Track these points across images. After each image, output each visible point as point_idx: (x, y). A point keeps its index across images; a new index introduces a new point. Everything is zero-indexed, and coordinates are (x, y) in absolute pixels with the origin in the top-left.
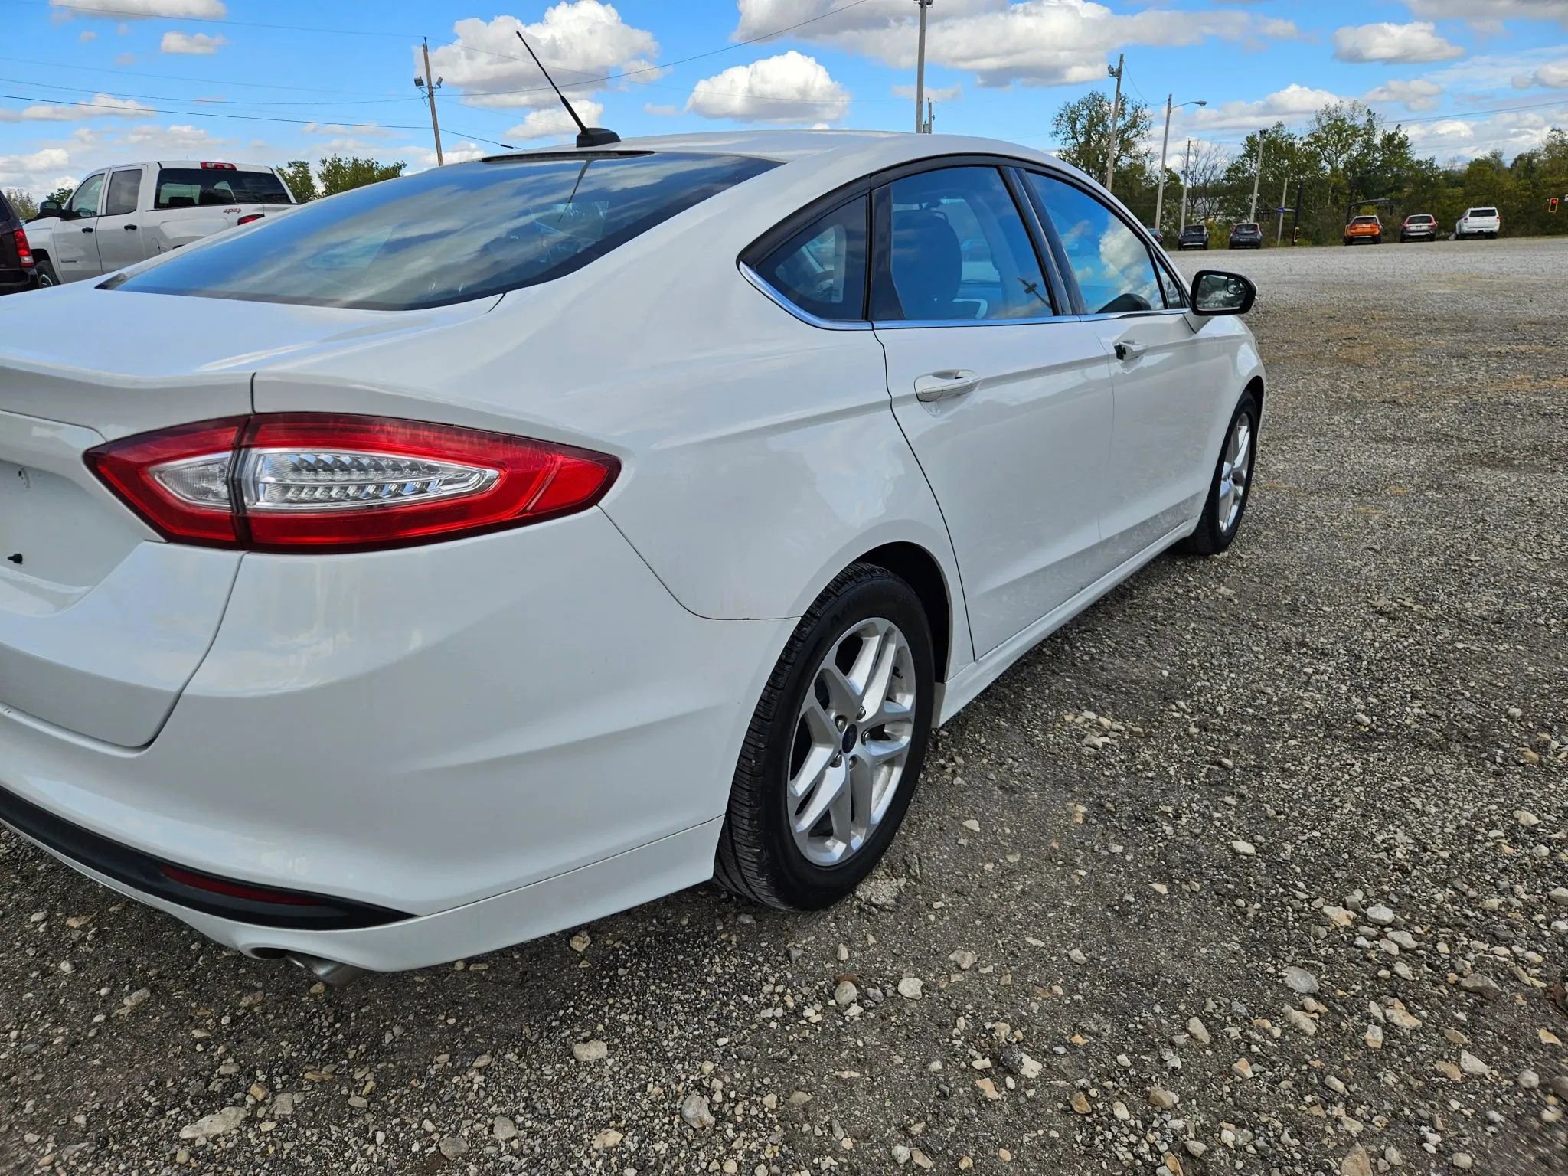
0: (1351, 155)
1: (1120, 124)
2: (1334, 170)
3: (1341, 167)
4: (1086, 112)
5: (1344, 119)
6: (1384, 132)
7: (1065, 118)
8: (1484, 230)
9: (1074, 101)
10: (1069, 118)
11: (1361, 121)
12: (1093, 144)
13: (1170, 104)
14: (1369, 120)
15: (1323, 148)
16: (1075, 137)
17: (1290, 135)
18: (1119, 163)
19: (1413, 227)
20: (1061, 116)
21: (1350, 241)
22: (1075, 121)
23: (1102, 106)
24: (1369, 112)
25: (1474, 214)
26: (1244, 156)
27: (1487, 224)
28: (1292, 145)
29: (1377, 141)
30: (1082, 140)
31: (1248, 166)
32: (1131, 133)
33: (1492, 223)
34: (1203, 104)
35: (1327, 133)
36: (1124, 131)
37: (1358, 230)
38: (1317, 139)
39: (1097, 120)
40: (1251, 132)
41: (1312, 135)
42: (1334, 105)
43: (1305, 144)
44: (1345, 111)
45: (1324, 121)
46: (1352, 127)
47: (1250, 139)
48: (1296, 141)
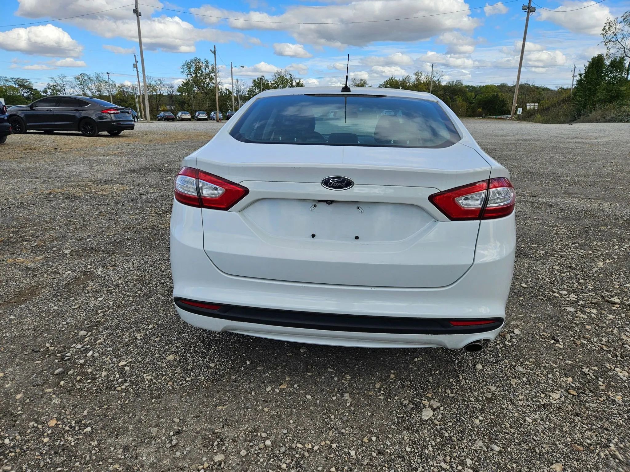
1: (207, 71)
4: (194, 65)
5: (283, 76)
6: (296, 81)
7: (186, 67)
9: (188, 60)
10: (187, 66)
11: (288, 77)
12: (198, 78)
13: (232, 66)
14: (291, 77)
16: (191, 74)
17: (267, 80)
18: (209, 86)
20: (184, 65)
22: (190, 68)
23: (200, 63)
24: (290, 74)
26: (253, 86)
28: (268, 84)
30: (194, 75)
31: (255, 90)
32: (212, 75)
34: (243, 67)
35: (279, 80)
36: (210, 74)
38: (276, 82)
39: (198, 69)
40: (254, 78)
41: (274, 81)
42: (279, 71)
43: (272, 84)
44: (283, 73)
45: (277, 76)
46: (286, 79)
47: (254, 81)
48: (269, 82)
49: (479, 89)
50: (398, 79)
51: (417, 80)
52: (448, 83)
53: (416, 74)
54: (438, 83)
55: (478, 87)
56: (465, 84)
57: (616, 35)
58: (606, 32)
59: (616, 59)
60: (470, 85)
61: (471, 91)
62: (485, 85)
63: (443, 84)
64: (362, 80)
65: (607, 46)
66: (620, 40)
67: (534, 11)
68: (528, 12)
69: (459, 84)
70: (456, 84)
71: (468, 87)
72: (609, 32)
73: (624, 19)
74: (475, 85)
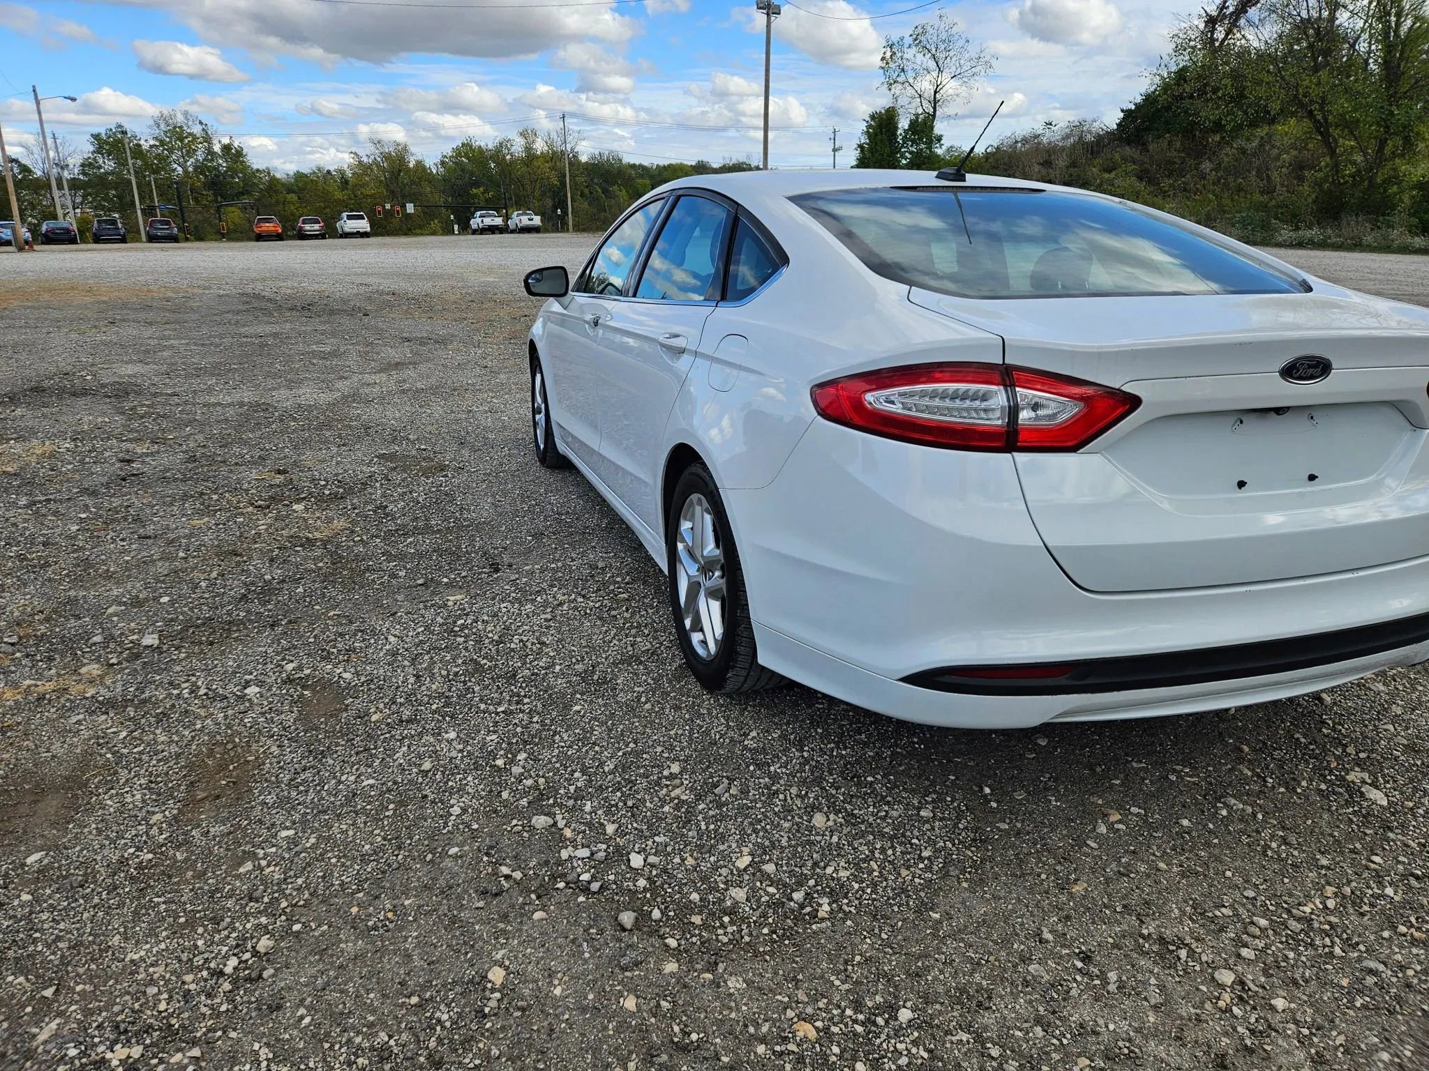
0: (197, 160)
2: (185, 171)
3: (191, 169)
5: (181, 127)
6: (220, 142)
8: (361, 230)
11: (197, 130)
13: (36, 95)
14: (203, 130)
15: (171, 151)
17: (134, 137)
19: (307, 227)
21: (260, 238)
24: (201, 123)
25: (350, 218)
26: (94, 152)
27: (361, 225)
28: (139, 145)
29: (217, 148)
31: (101, 161)
33: (363, 225)
35: (170, 138)
37: (263, 229)
38: (162, 143)
40: (95, 131)
41: (156, 139)
42: (165, 112)
43: (151, 146)
44: (180, 119)
45: (163, 126)
46: (190, 134)
47: (96, 137)
48: (142, 142)
49: (657, 172)
50: (482, 144)
51: (528, 149)
52: (593, 158)
53: (523, 134)
54: (574, 156)
55: (654, 167)
56: (628, 159)
57: (903, 70)
58: (887, 63)
59: (917, 118)
60: (637, 163)
61: (642, 176)
62: (666, 163)
63: (584, 159)
64: (398, 145)
65: (892, 92)
66: (911, 81)
67: (779, 14)
68: (768, 14)
69: (614, 159)
70: (608, 160)
71: (633, 166)
72: (892, 65)
73: (916, 40)
74: (646, 163)
